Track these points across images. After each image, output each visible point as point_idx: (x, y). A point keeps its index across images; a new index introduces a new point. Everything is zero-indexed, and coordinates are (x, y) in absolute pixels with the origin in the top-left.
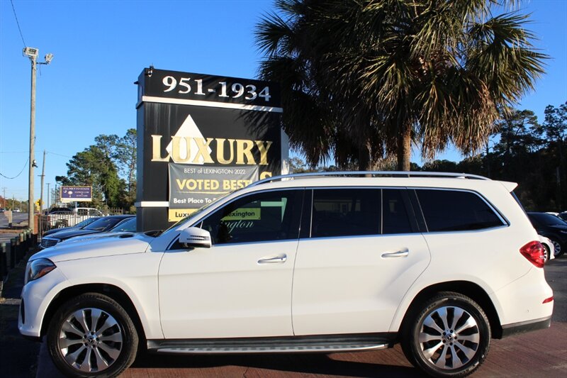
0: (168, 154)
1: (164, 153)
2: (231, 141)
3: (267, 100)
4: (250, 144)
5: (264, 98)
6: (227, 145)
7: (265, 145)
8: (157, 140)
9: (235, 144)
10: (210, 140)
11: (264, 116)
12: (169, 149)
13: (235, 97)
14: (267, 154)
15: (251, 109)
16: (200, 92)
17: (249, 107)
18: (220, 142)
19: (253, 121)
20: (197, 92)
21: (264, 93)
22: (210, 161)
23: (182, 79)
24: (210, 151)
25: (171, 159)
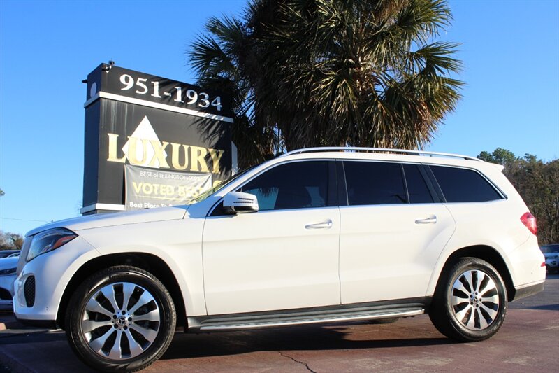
0: (124, 155)
1: (120, 154)
2: (186, 147)
3: (219, 109)
4: (204, 151)
5: (216, 107)
6: (181, 151)
7: (218, 154)
8: (113, 139)
9: (190, 150)
10: (166, 144)
11: (216, 124)
13: (190, 103)
14: (220, 162)
15: (204, 116)
16: (156, 94)
18: (176, 147)
19: (205, 129)
20: (153, 94)
21: (216, 102)
22: (166, 166)
23: (139, 79)
24: (165, 155)
25: (127, 161)
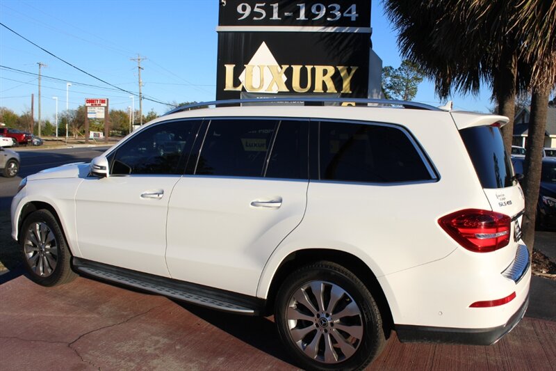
0: (240, 83)
1: (237, 82)
2: (309, 68)
3: (353, 19)
4: (331, 70)
5: (350, 18)
6: (303, 73)
7: (349, 71)
8: (230, 69)
9: (313, 71)
10: (285, 67)
11: (349, 38)
12: (242, 78)
13: (315, 19)
14: (351, 80)
15: (332, 31)
16: (275, 16)
17: (330, 30)
18: (297, 69)
19: (335, 44)
20: (272, 17)
21: (350, 12)
22: (285, 89)
23: (257, 5)
24: (285, 78)
25: (243, 88)
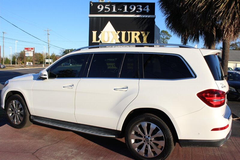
0: (99, 39)
1: (98, 39)
2: (129, 32)
3: (148, 12)
4: (138, 33)
5: (146, 11)
6: (126, 35)
7: (146, 34)
8: (94, 33)
9: (131, 34)
10: (118, 32)
11: (146, 19)
12: (100, 37)
13: (131, 11)
14: (147, 38)
15: (139, 17)
18: (124, 33)
19: (140, 22)
20: (113, 11)
21: (146, 9)
22: (119, 42)
23: (106, 5)
24: (118, 37)
25: (100, 41)
